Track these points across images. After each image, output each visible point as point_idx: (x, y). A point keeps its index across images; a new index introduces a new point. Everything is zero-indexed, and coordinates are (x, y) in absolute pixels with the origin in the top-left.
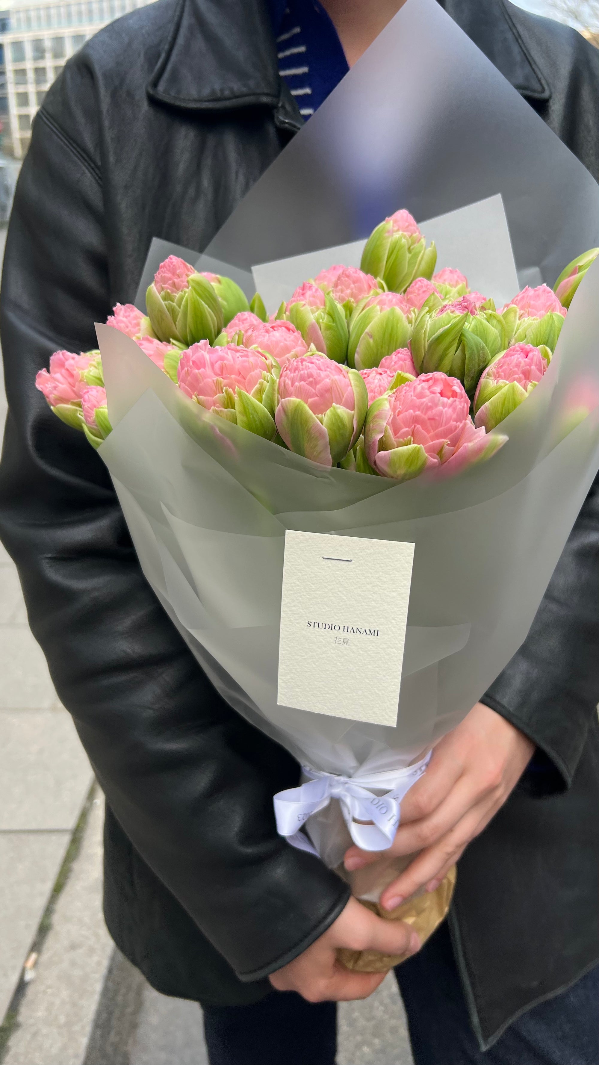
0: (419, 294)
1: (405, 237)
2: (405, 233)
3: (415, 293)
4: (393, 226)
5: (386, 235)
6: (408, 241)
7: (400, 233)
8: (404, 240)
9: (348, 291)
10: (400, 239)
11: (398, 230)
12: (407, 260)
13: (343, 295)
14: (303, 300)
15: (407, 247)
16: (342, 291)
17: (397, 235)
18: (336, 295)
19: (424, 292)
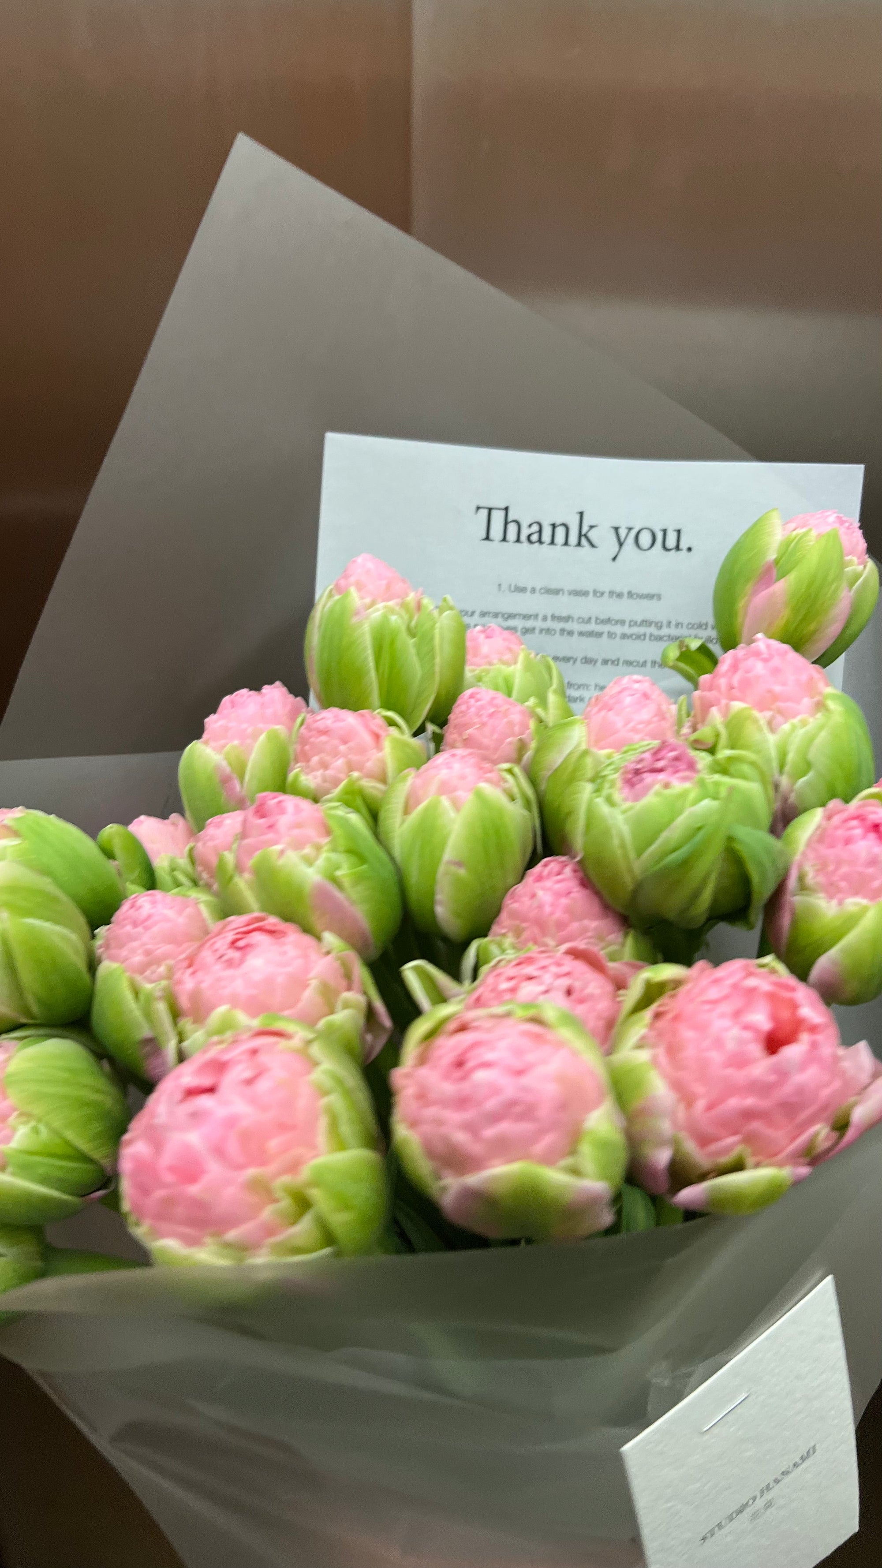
0: (484, 724)
1: (392, 611)
2: (391, 603)
3: (474, 724)
4: (362, 598)
5: (354, 620)
6: (401, 616)
7: (380, 605)
8: (393, 618)
9: (340, 762)
10: (385, 619)
11: (373, 604)
12: (413, 651)
13: (329, 772)
14: (276, 843)
15: (403, 628)
16: (325, 766)
17: (376, 613)
18: (315, 778)
19: (491, 715)
